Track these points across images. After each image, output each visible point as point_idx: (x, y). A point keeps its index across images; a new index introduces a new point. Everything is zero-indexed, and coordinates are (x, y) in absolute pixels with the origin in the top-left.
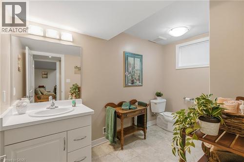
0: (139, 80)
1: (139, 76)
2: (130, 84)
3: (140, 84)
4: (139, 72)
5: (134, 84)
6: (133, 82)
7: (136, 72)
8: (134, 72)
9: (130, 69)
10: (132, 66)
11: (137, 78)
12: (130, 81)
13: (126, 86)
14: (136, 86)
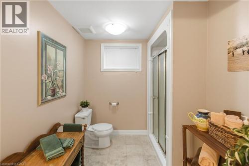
0: (62, 86)
1: (62, 81)
2: (49, 98)
3: (64, 94)
4: (62, 74)
5: (56, 96)
6: (54, 93)
7: (58, 74)
8: (56, 75)
9: (50, 68)
10: (53, 62)
11: (60, 84)
12: (50, 92)
13: (44, 102)
14: (59, 98)
